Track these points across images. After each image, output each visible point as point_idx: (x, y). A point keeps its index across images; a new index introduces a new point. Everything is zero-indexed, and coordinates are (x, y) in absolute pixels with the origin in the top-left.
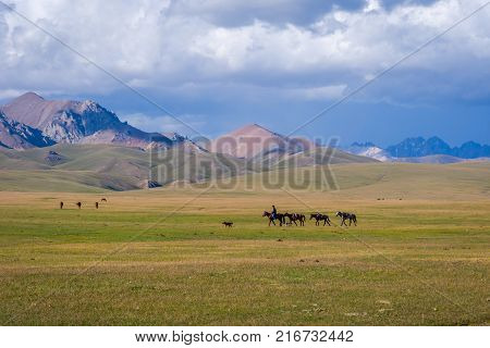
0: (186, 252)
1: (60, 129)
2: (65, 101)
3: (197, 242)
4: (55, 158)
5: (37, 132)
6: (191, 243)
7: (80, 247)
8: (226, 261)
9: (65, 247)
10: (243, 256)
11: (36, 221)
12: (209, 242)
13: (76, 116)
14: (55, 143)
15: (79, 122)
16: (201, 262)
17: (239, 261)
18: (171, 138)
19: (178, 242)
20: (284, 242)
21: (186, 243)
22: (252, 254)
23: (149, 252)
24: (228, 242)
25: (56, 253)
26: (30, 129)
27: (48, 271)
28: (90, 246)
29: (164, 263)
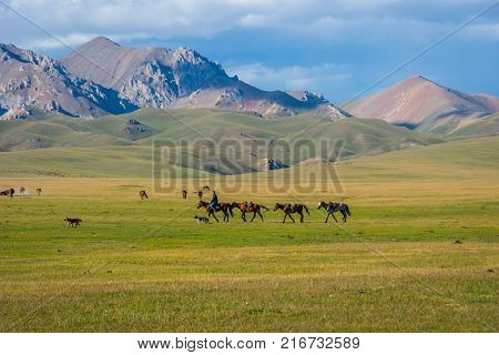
0: (324, 260)
1: (144, 89)
2: (149, 48)
3: (338, 246)
4: (137, 130)
5: (111, 94)
6: (331, 247)
7: (175, 254)
8: (381, 272)
9: (154, 254)
10: (405, 264)
11: (112, 219)
12: (357, 246)
13: (165, 69)
14: (136, 108)
15: (170, 78)
16: (346, 274)
17: (400, 272)
18: (299, 99)
19: (311, 247)
20: (465, 245)
21: (324, 247)
22: (418, 263)
23: (272, 260)
24: (383, 245)
25: (142, 263)
26: (102, 89)
27: (131, 287)
28: (190, 253)
29: (294, 277)
